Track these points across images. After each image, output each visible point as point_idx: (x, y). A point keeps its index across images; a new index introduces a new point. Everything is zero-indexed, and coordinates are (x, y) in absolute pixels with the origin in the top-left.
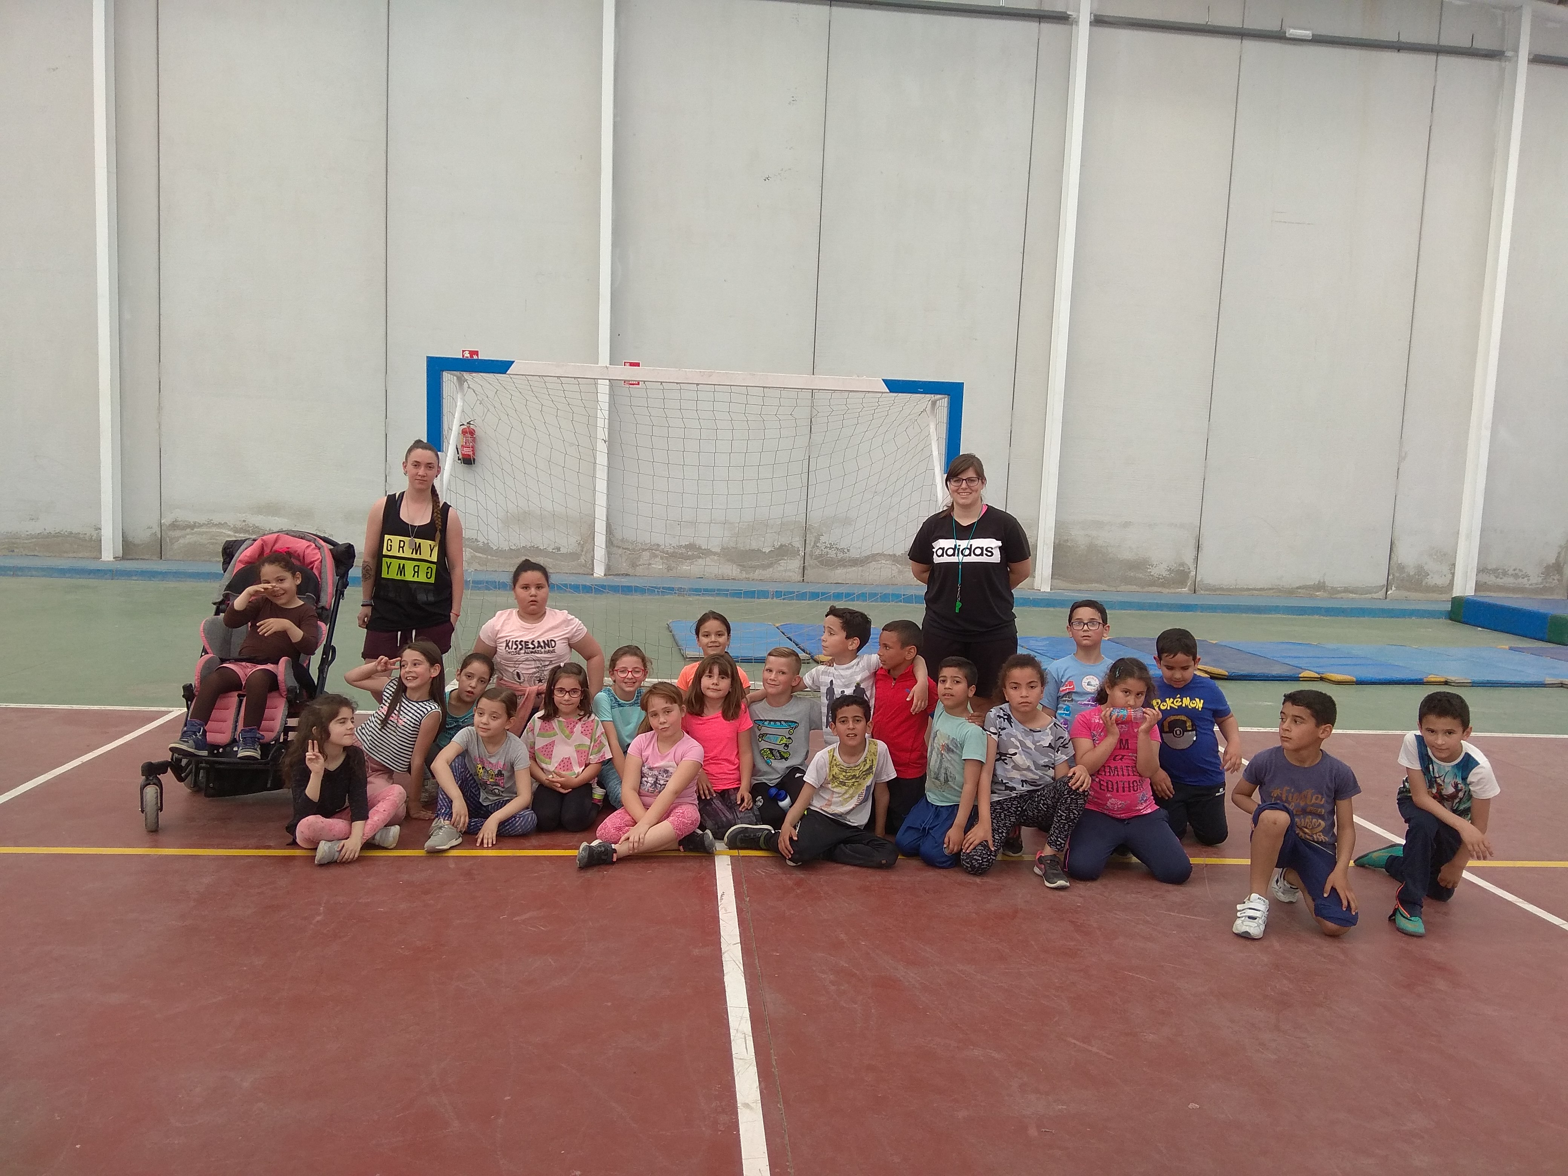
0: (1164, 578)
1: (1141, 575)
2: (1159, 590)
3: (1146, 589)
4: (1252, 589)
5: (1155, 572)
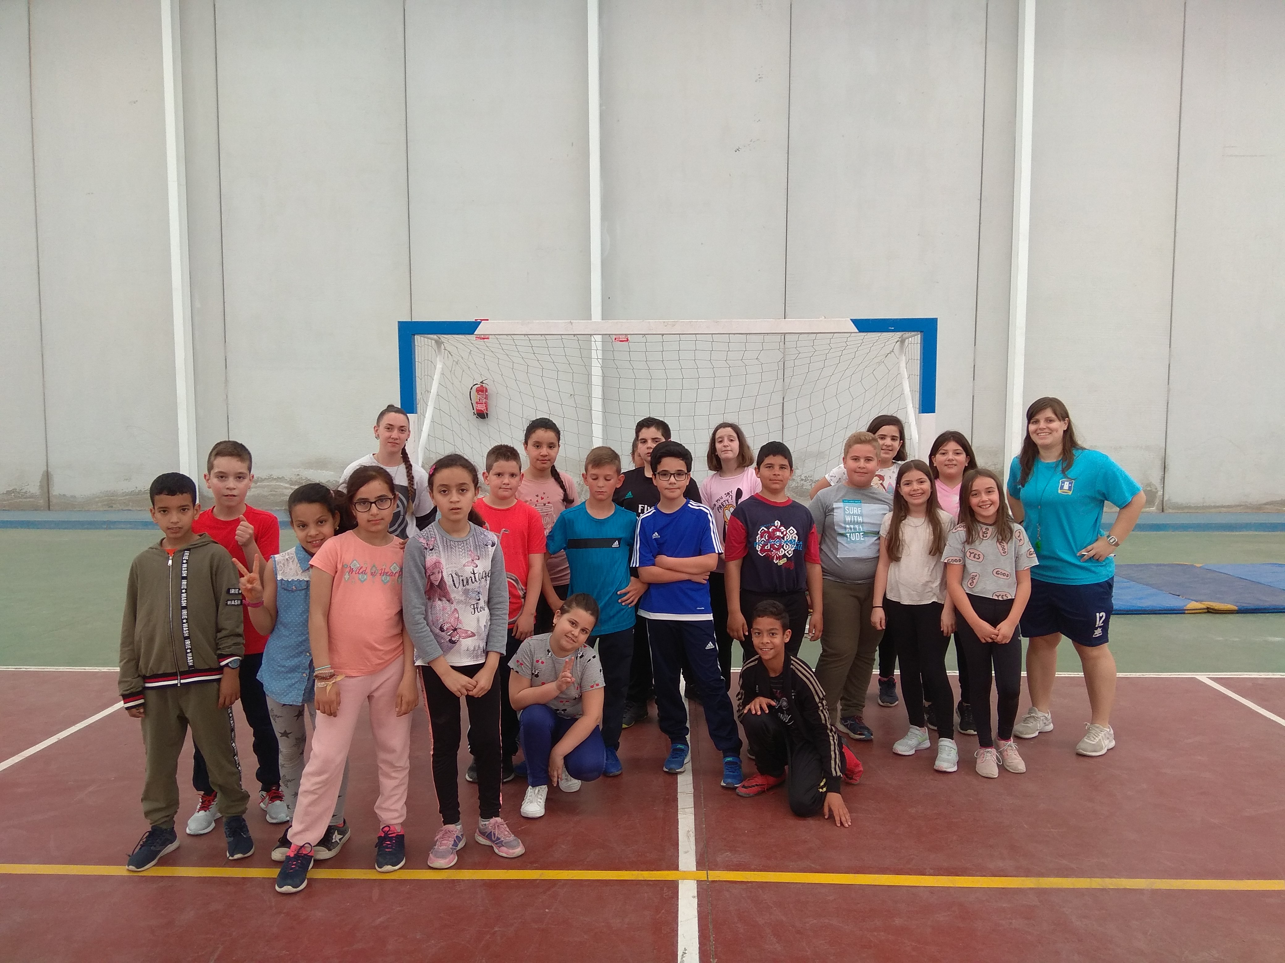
4: (1218, 507)
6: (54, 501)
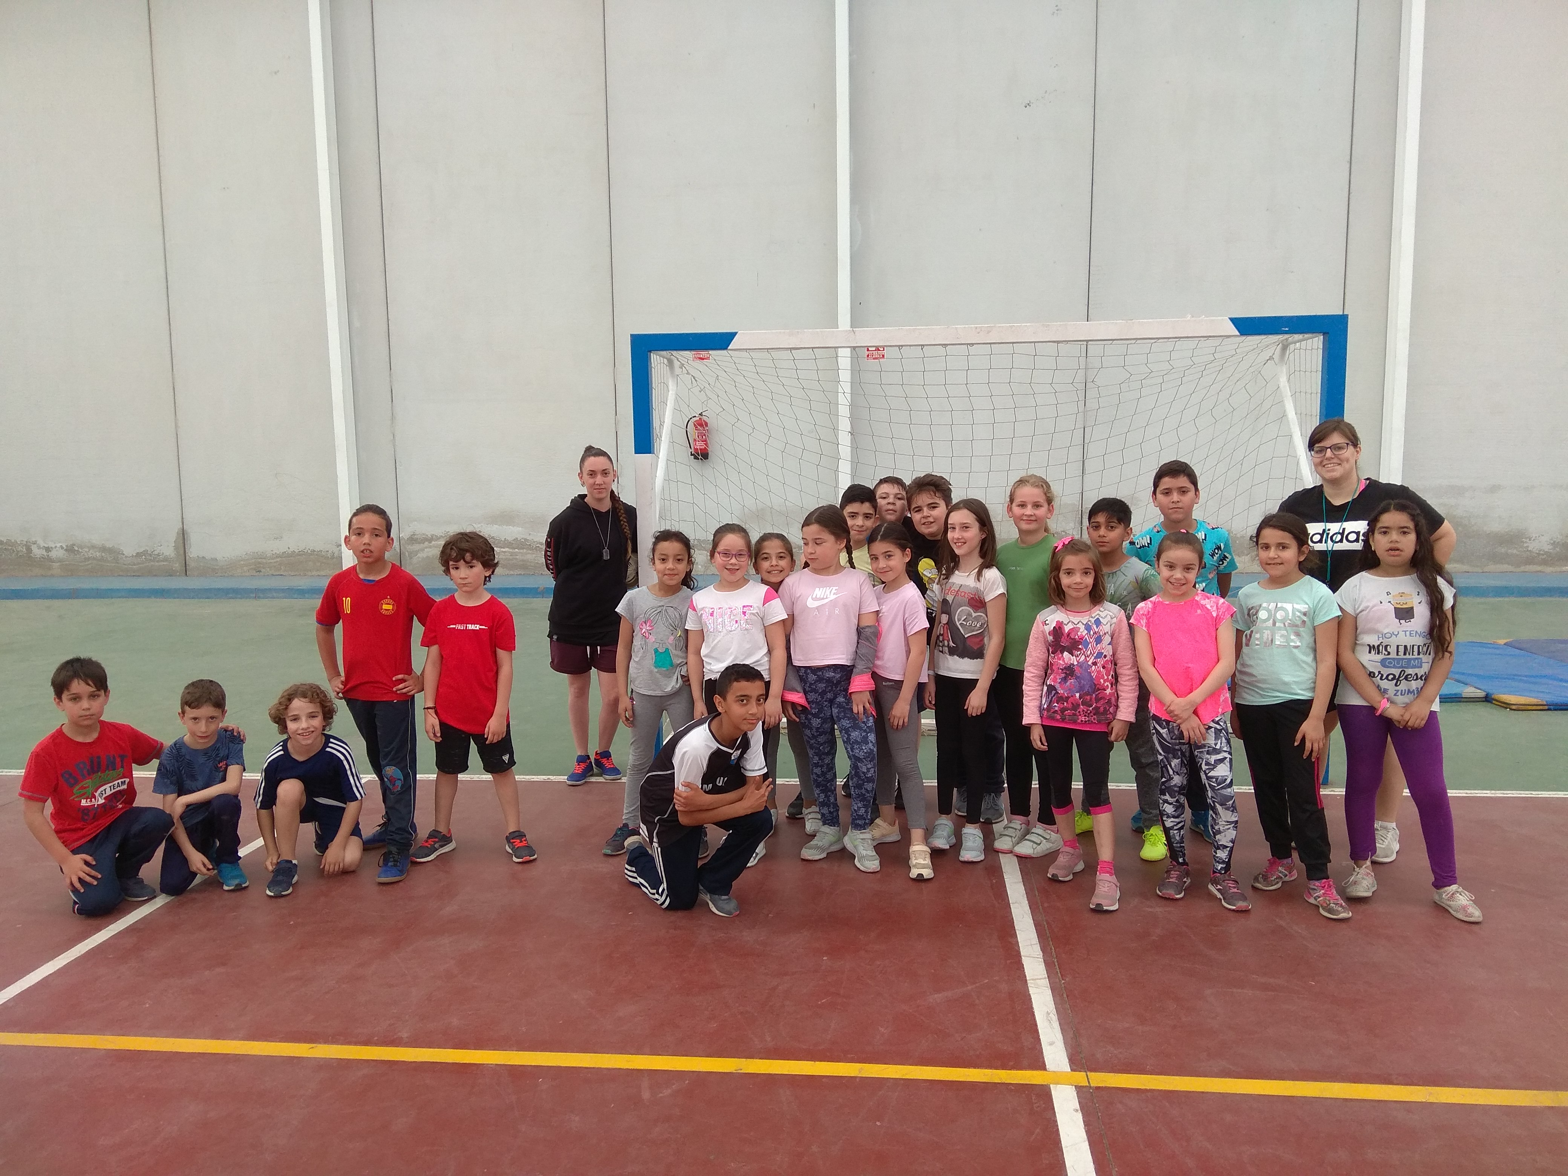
0: (1546, 553)
1: (1515, 551)
2: (1539, 568)
3: (1522, 568)
5: (1533, 546)
6: (191, 564)
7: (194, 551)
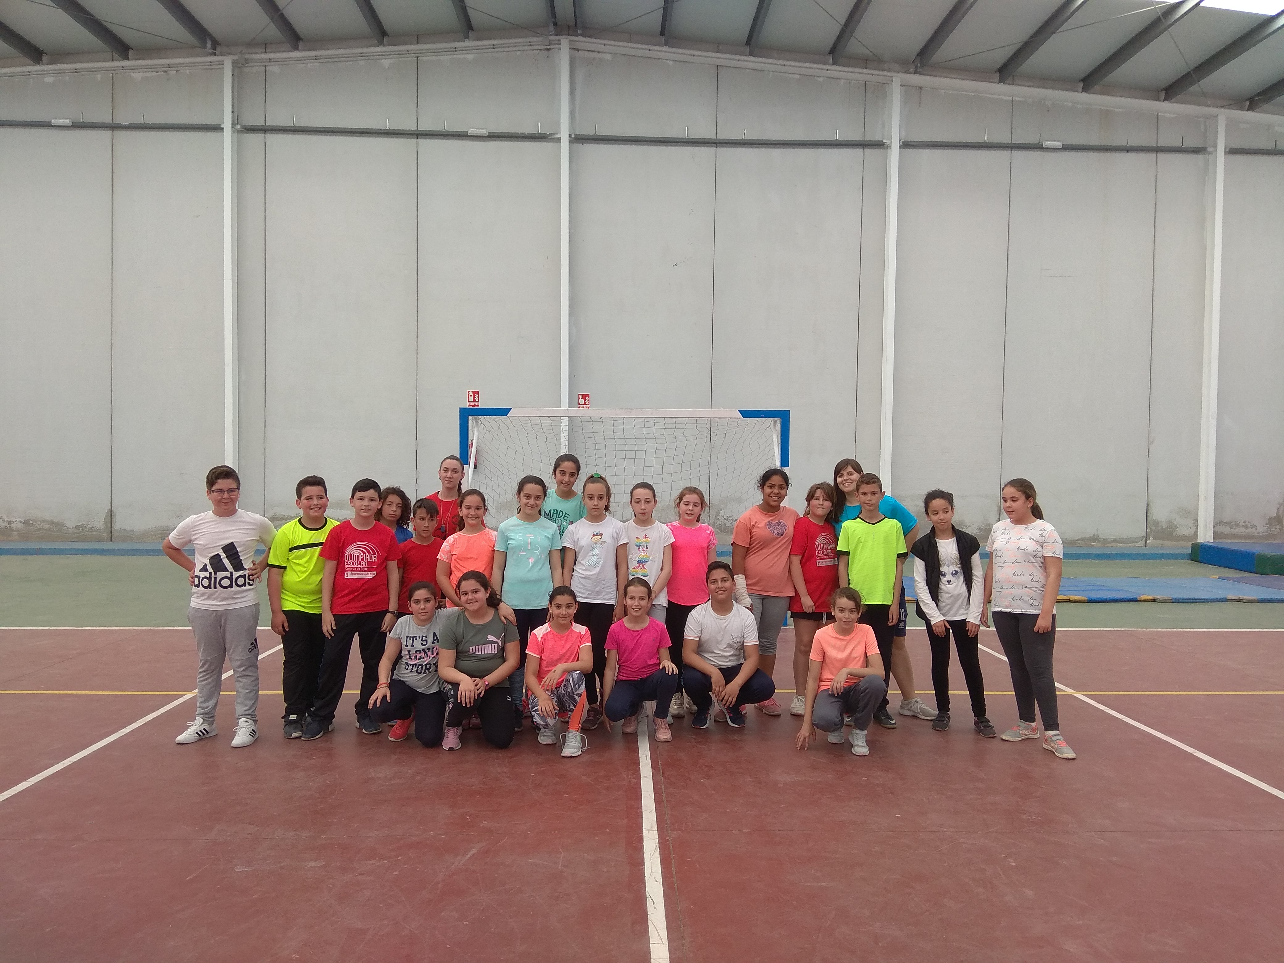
6: (115, 534)
7: (117, 526)
